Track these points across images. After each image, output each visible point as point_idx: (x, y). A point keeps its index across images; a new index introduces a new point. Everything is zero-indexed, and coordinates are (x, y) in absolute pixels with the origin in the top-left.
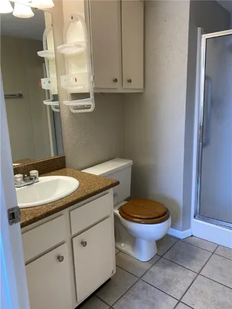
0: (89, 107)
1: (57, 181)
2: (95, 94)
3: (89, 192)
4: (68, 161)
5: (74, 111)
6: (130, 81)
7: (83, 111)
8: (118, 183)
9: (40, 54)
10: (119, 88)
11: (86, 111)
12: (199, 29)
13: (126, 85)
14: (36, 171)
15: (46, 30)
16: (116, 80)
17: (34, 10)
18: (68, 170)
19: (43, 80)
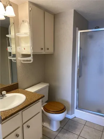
0: (30, 61)
1: (15, 96)
2: (33, 55)
3: (31, 102)
4: (19, 86)
5: (23, 62)
6: (48, 49)
7: (27, 62)
8: (44, 96)
9: (7, 36)
10: (43, 52)
11: (29, 62)
12: (77, 28)
13: (47, 51)
14: (5, 92)
15: (10, 25)
16: (42, 49)
17: (6, 17)
18: (19, 89)
19: (8, 48)
